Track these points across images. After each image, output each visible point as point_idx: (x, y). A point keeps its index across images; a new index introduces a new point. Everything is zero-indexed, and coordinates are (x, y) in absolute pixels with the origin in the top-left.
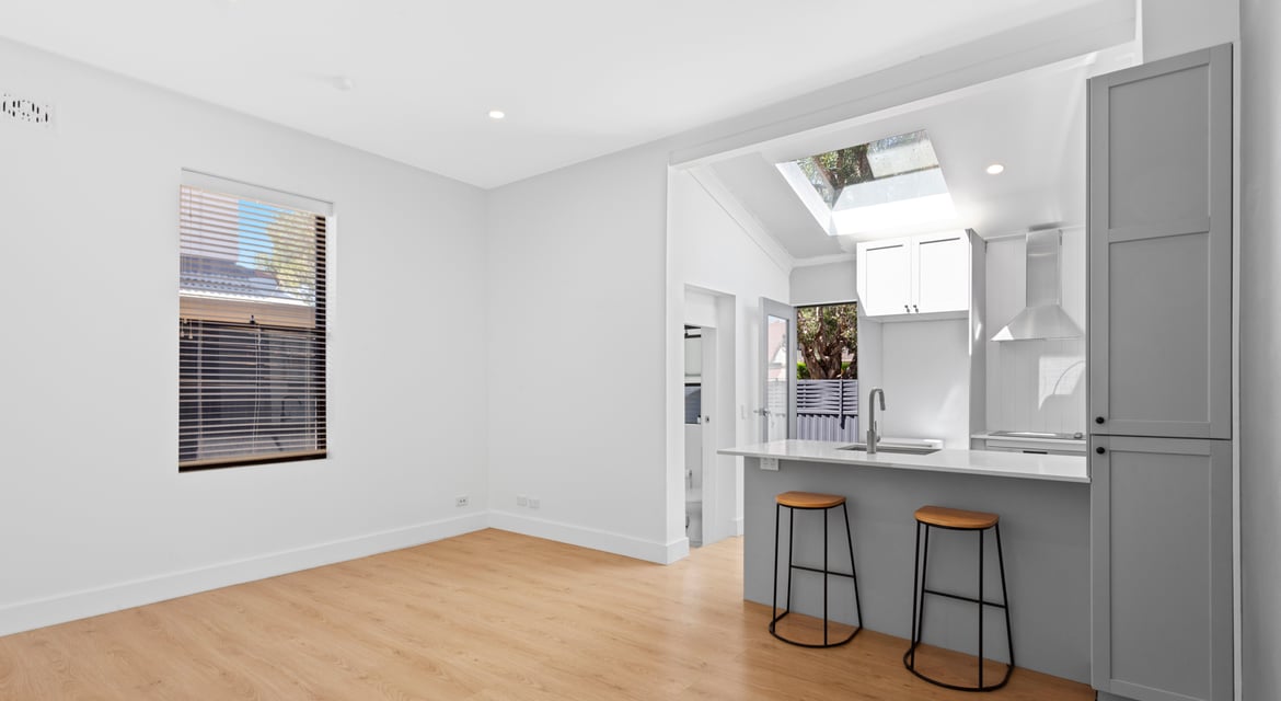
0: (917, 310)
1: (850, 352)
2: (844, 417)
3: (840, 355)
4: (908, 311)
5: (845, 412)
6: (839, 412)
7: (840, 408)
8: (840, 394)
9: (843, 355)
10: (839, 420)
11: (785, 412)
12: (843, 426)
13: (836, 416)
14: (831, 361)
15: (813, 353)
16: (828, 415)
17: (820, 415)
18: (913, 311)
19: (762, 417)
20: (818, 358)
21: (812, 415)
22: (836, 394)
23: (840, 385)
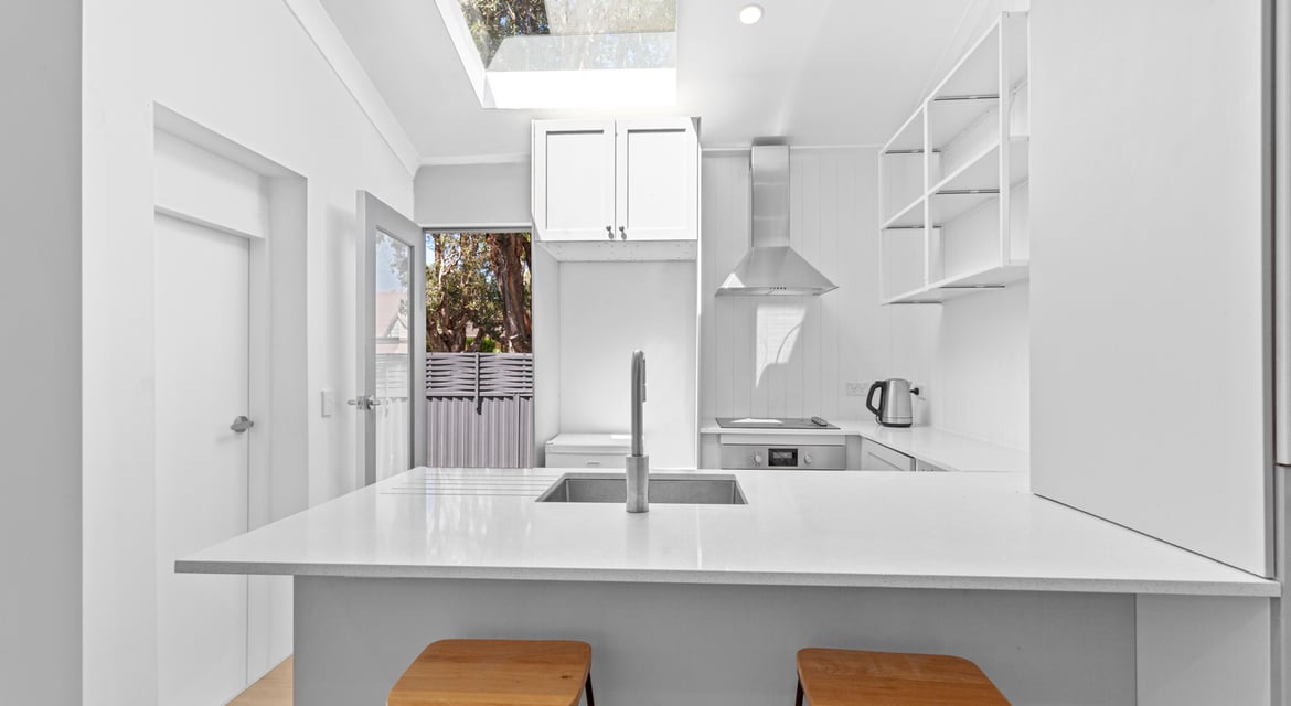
0: (624, 236)
1: (474, 327)
2: (481, 399)
3: (464, 329)
4: (611, 235)
5: (482, 394)
6: (475, 394)
7: (476, 388)
8: (476, 371)
9: (467, 330)
10: (475, 404)
11: (406, 393)
12: (479, 410)
13: (471, 398)
14: (455, 335)
15: (435, 324)
16: (461, 398)
17: (450, 398)
18: (618, 237)
19: (363, 412)
20: (441, 333)
21: (440, 398)
22: (471, 371)
23: (476, 360)
